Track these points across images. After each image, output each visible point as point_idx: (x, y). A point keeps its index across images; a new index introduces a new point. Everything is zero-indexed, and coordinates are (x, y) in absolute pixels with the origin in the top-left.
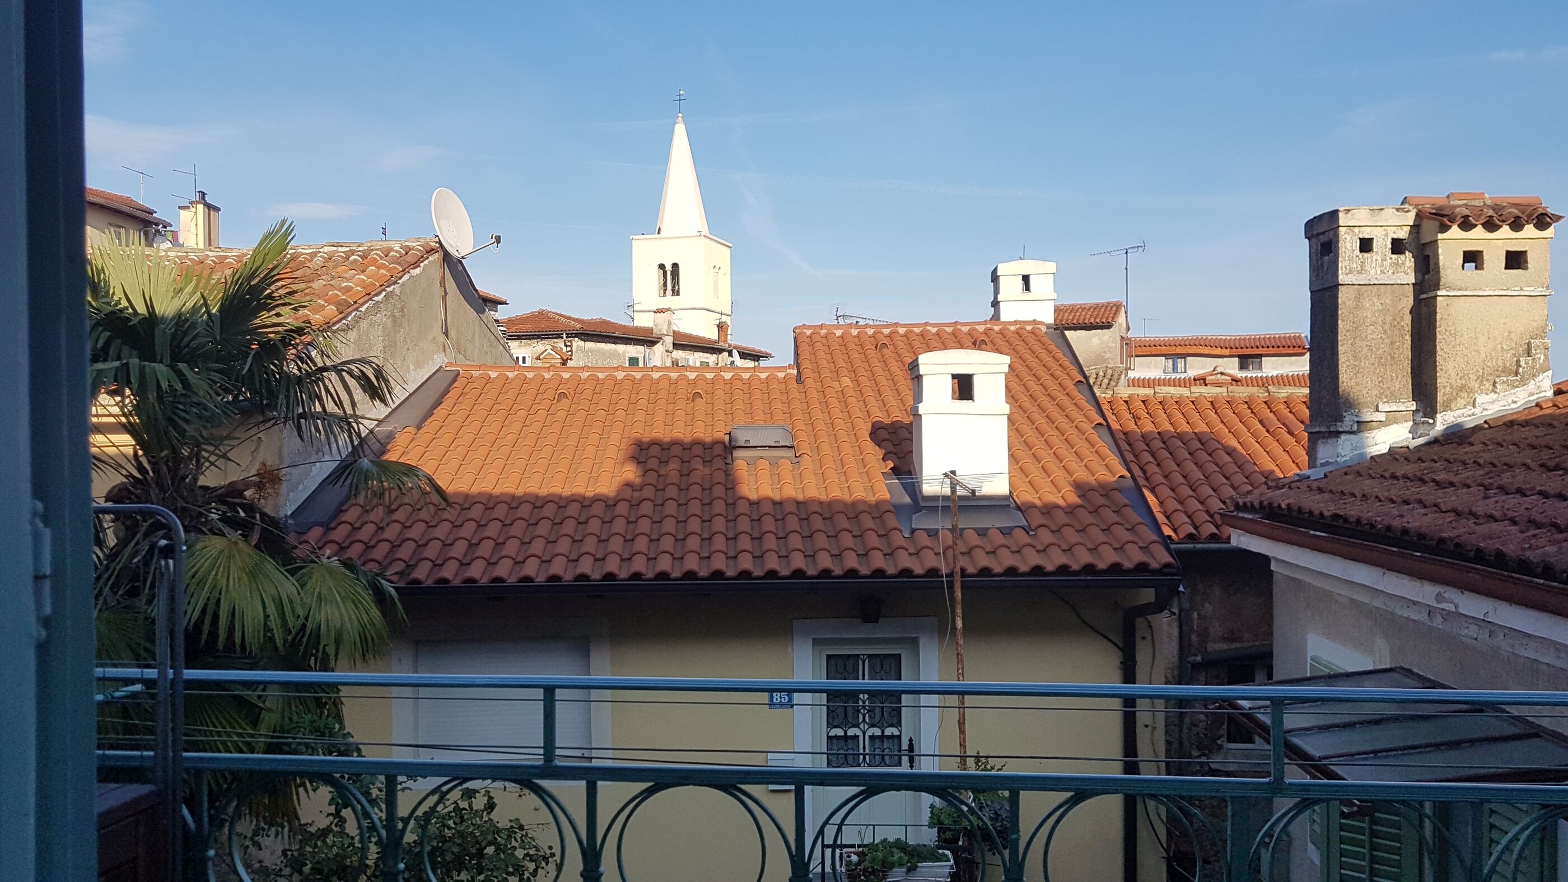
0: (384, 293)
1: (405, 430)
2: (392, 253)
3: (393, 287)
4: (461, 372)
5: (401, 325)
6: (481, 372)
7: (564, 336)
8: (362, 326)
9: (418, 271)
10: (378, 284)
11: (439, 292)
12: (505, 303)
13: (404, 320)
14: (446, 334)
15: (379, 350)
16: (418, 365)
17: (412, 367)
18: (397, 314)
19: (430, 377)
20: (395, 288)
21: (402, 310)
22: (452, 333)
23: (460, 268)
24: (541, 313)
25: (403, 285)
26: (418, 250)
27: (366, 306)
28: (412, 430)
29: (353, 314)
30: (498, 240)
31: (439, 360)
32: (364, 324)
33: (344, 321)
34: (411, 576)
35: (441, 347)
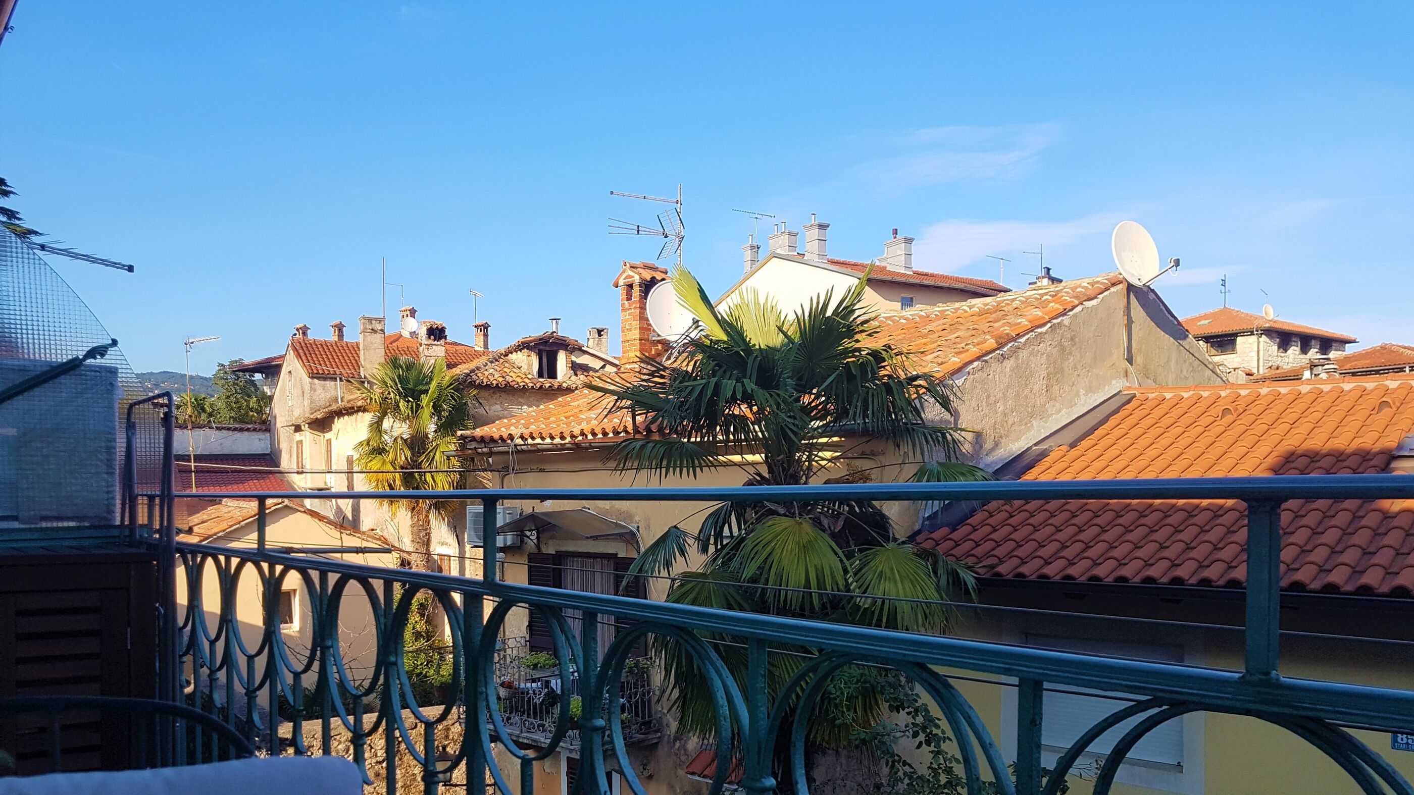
0: (1049, 325)
1: (1060, 448)
2: (1079, 290)
3: (1061, 318)
4: (1138, 395)
5: (1070, 353)
6: (1156, 394)
7: (1407, 369)
8: (1021, 355)
9: (1094, 302)
10: (1047, 317)
11: (1122, 320)
12: (1354, 342)
13: (1073, 349)
14: (1130, 360)
15: (1042, 377)
16: (1090, 390)
17: (1082, 391)
18: (1066, 344)
19: (1105, 401)
20: (1066, 320)
21: (1072, 339)
22: (1138, 359)
23: (1152, 296)
24: (1383, 348)
25: (1075, 316)
26: (1102, 284)
27: (1026, 337)
28: (1065, 448)
29: (1010, 345)
30: (1177, 263)
31: (1117, 385)
32: (1023, 354)
33: (998, 352)
34: (997, 569)
35: (1122, 373)
